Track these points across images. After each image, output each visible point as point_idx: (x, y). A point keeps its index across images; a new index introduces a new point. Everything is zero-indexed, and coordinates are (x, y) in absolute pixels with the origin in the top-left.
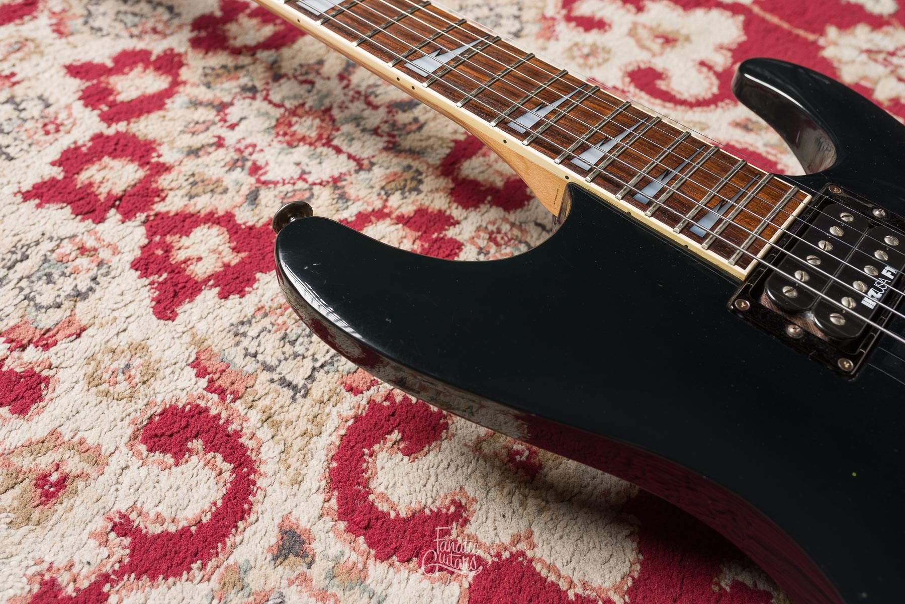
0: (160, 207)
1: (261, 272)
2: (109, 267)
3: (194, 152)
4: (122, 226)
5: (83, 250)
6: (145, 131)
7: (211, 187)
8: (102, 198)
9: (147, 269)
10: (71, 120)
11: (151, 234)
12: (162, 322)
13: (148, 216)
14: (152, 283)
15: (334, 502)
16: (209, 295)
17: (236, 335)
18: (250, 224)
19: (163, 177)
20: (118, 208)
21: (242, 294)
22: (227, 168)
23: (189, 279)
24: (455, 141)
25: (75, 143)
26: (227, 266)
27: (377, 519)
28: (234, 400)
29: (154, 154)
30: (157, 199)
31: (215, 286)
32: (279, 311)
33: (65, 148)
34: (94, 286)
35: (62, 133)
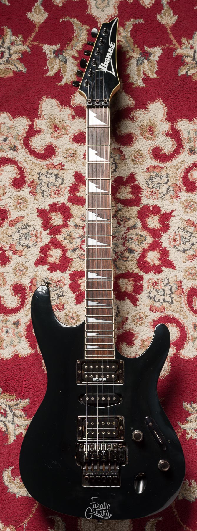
0: (57, 237)
1: (59, 270)
2: (37, 245)
3: (76, 226)
4: (47, 235)
5: (36, 236)
6: (73, 210)
7: (71, 239)
8: (50, 224)
9: (42, 251)
10: (63, 193)
11: (50, 242)
12: (34, 266)
13: (53, 237)
14: (40, 255)
15: (28, 323)
16: (47, 266)
17: (43, 280)
18: (68, 256)
19: (64, 228)
20: (50, 229)
21: (51, 272)
22: (78, 236)
23: (46, 260)
24: (128, 271)
25: (58, 202)
26: (55, 263)
27: (31, 332)
28: (31, 292)
29: (69, 220)
30: (58, 234)
31: (49, 266)
32: (54, 281)
33: (55, 202)
34: (31, 247)
35: (58, 196)
